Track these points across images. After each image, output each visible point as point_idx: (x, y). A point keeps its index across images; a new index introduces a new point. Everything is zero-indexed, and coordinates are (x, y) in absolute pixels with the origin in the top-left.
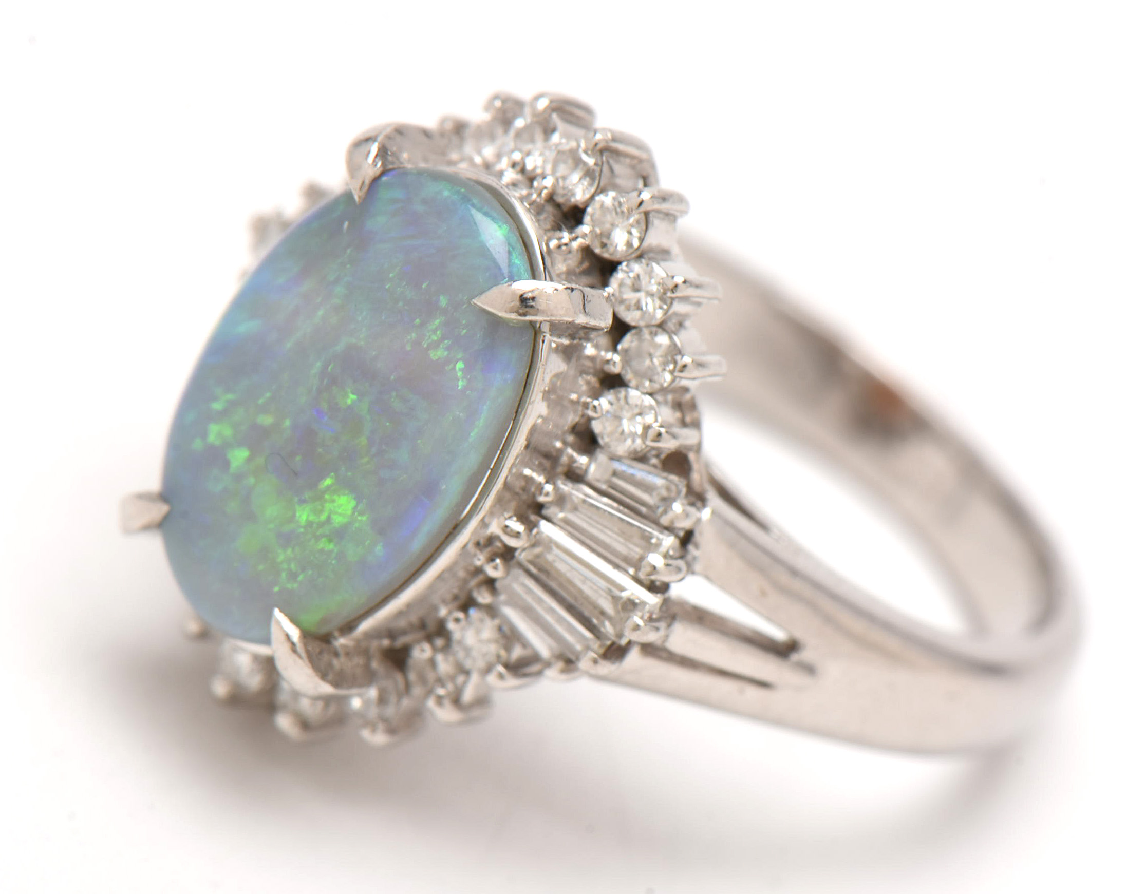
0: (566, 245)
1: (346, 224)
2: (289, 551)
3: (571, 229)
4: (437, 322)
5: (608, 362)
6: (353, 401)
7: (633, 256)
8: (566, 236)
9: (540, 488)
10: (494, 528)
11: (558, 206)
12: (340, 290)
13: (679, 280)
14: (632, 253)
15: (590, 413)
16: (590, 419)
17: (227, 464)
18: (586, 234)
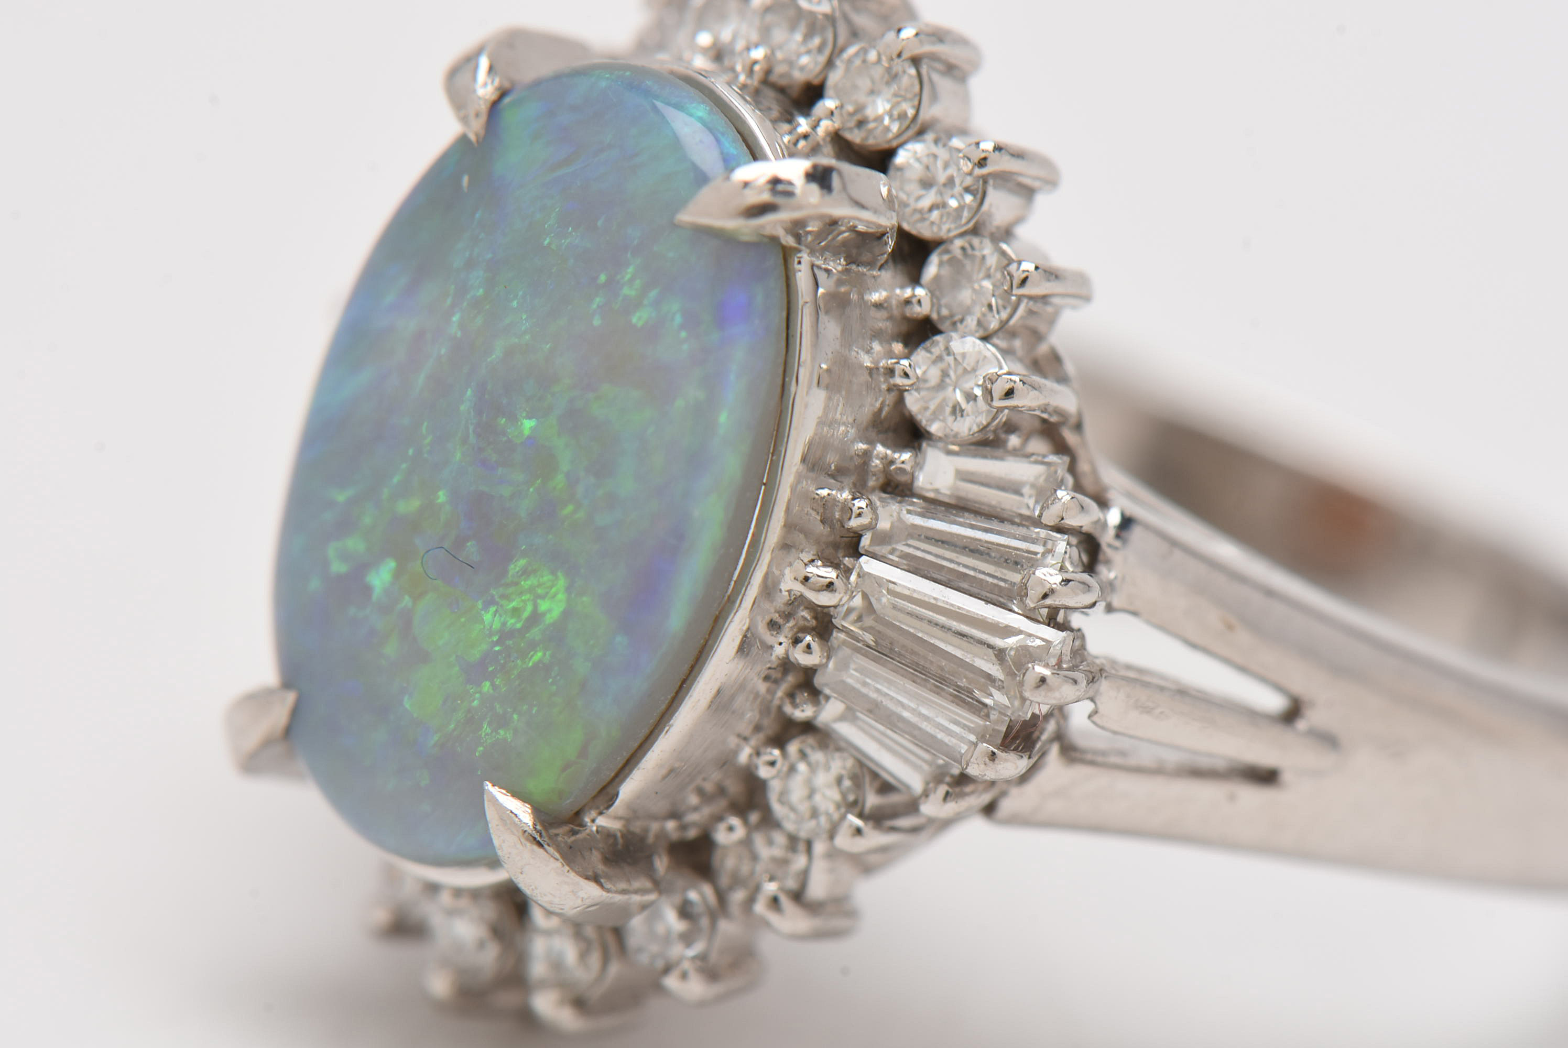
0: (806, 136)
1: (465, 180)
2: (486, 686)
3: (806, 113)
4: (631, 270)
5: (908, 302)
6: (533, 429)
7: (910, 133)
8: (803, 125)
9: (847, 510)
10: (789, 584)
11: (781, 90)
12: (477, 277)
13: (987, 146)
14: (908, 128)
15: (899, 381)
16: (900, 394)
17: (367, 590)
18: (832, 113)
